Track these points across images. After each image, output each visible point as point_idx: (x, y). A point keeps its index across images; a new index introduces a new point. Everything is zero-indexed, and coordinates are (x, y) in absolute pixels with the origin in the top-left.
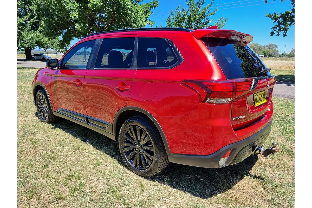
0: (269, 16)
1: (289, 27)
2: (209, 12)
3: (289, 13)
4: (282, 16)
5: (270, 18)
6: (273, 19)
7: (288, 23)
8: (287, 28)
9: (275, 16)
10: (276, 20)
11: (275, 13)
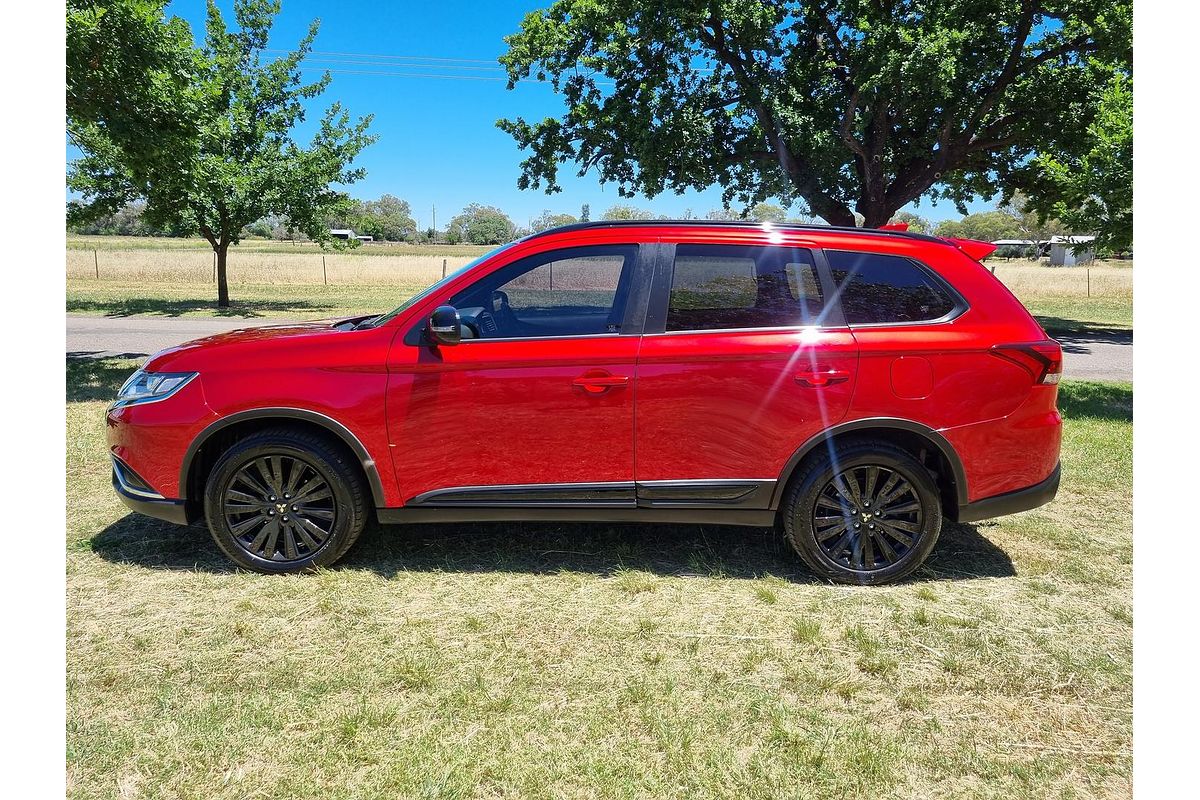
0: (504, 126)
1: (558, 164)
2: (295, 80)
3: (558, 127)
4: (542, 129)
5: (509, 132)
6: (517, 138)
7: (558, 154)
8: (555, 169)
9: (526, 130)
10: (527, 141)
11: (521, 122)
